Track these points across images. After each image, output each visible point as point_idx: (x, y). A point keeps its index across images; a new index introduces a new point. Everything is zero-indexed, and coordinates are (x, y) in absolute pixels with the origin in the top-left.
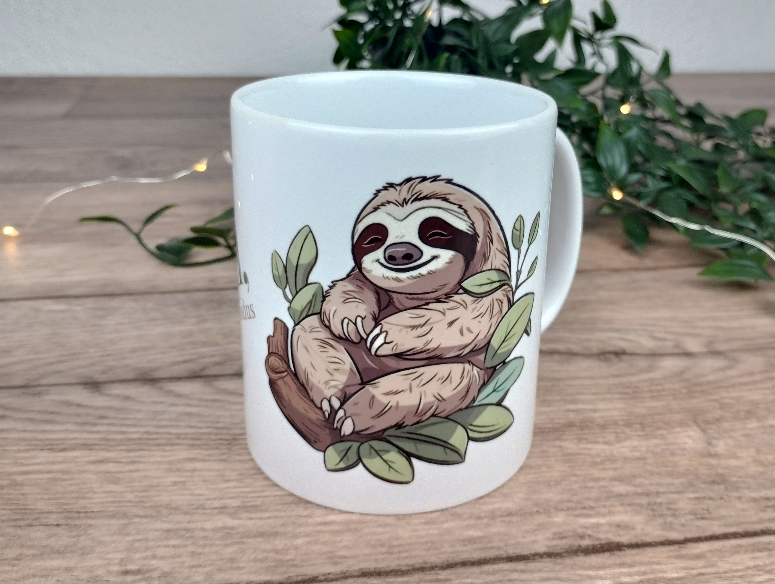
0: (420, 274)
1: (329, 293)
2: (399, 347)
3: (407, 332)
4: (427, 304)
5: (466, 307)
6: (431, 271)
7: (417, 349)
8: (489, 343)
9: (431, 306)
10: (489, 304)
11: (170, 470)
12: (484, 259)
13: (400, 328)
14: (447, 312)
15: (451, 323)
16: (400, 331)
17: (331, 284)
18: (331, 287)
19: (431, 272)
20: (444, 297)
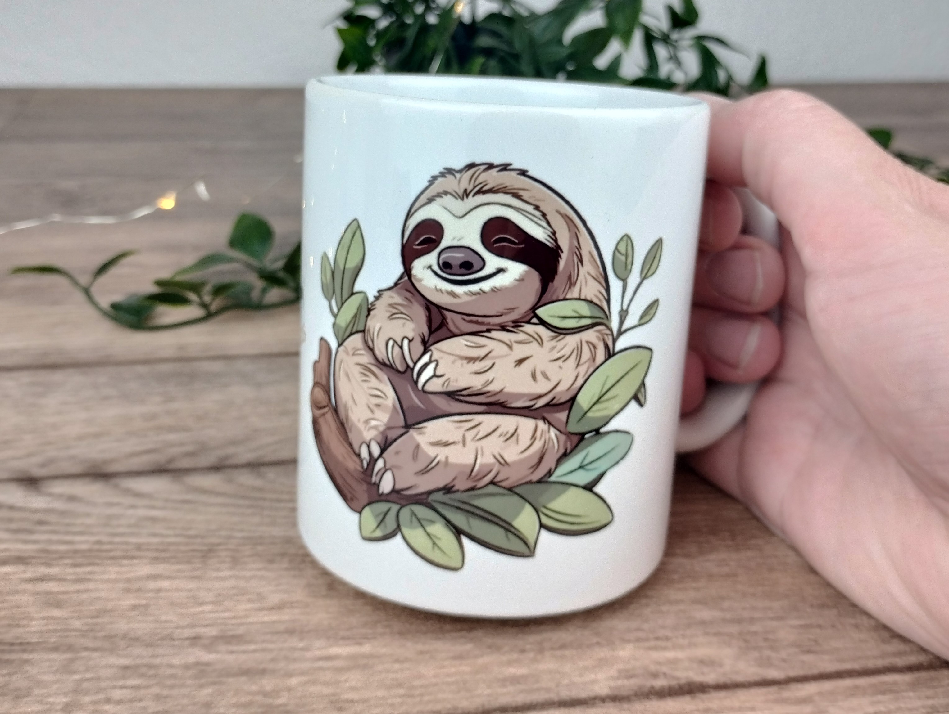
0: (481, 290)
1: (374, 305)
2: (451, 383)
3: (462, 365)
4: (489, 331)
5: (541, 343)
6: (495, 287)
7: (474, 389)
8: (573, 399)
9: (494, 334)
10: (576, 346)
11: (128, 591)
12: (568, 283)
13: (453, 358)
14: (515, 346)
15: (520, 362)
16: (453, 362)
17: (377, 294)
18: (377, 298)
19: (495, 290)
20: (512, 324)
